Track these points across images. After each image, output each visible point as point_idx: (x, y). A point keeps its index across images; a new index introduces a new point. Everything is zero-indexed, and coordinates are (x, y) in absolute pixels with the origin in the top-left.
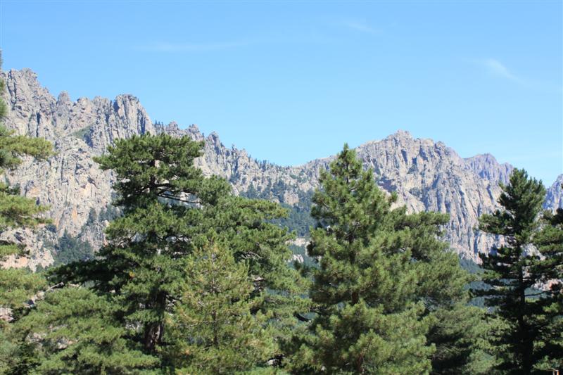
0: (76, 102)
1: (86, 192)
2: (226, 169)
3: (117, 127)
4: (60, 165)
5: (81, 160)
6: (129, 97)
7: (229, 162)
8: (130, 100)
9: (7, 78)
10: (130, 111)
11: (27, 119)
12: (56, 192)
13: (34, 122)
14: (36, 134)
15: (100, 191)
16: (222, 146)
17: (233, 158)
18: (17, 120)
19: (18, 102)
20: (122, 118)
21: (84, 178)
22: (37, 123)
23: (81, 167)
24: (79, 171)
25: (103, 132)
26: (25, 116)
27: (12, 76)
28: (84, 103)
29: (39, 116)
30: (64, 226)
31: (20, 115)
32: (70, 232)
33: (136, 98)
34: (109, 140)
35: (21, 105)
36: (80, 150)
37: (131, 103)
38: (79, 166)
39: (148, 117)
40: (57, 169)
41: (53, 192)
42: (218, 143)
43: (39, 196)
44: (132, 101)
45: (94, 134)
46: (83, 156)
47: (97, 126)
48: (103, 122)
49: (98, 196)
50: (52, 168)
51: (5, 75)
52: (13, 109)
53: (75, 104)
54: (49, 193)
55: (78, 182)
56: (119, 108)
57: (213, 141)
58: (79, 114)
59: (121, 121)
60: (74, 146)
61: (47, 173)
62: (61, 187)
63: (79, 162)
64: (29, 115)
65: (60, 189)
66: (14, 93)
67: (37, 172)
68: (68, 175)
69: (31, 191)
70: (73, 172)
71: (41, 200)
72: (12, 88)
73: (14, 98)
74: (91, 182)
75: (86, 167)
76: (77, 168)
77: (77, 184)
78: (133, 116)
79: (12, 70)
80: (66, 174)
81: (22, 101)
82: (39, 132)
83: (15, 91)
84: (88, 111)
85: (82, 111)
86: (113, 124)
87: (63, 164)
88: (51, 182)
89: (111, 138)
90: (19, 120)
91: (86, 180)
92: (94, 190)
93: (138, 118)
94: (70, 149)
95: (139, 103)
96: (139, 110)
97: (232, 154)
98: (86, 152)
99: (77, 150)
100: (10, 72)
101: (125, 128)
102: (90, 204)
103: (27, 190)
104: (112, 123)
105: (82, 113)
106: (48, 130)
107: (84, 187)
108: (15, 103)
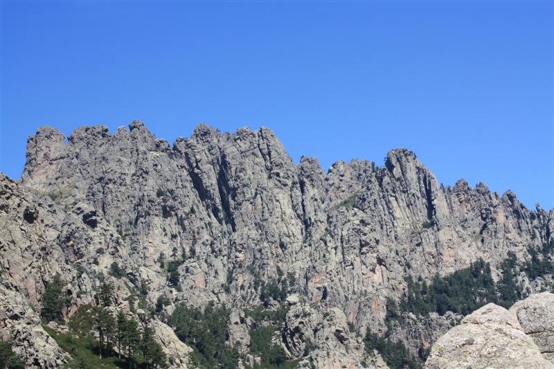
0: (332, 168)
1: (377, 277)
2: (533, 237)
3: (394, 192)
4: (339, 244)
5: (365, 234)
6: (404, 152)
7: (537, 228)
8: (406, 155)
9: (257, 139)
10: (408, 170)
11: (287, 188)
12: (340, 280)
13: (298, 192)
14: (301, 207)
15: (393, 275)
16: (523, 207)
17: (540, 223)
18: (276, 191)
19: (274, 167)
20: (398, 179)
21: (371, 258)
22: (300, 193)
23: (367, 244)
24: (364, 250)
25: (378, 201)
26: (285, 185)
27: (264, 135)
28: (342, 168)
29: (302, 184)
30: (364, 323)
31: (279, 184)
32: (374, 331)
33: (411, 152)
34: (386, 209)
35: (279, 171)
36: (362, 221)
37: (407, 159)
38: (363, 243)
39: (433, 175)
40: (336, 248)
41: (336, 280)
42: (516, 204)
43: (326, 284)
44: (409, 157)
45: (366, 203)
46: (367, 229)
47: (369, 193)
48: (375, 186)
49: (392, 282)
50: (329, 249)
51: (254, 136)
52: (270, 177)
53: (330, 171)
54: (332, 281)
55: (365, 264)
56: (393, 167)
57: (509, 202)
58: (337, 182)
59: (398, 183)
60: (352, 218)
61: (324, 256)
62: (345, 273)
63: (363, 238)
64: (289, 183)
65: (344, 276)
66: (268, 157)
67: (310, 256)
68: (352, 256)
69: (313, 279)
70: (357, 251)
71: (329, 290)
72: (265, 151)
73: (269, 164)
74: (380, 264)
75: (373, 244)
76: (362, 246)
77: (364, 267)
78: (412, 175)
79: (263, 128)
80: (348, 254)
81: (280, 165)
82: (305, 203)
83: (269, 154)
84: (347, 177)
85: (341, 178)
86: (389, 188)
87: (342, 242)
88: (332, 266)
89: (388, 207)
90: (279, 190)
91: (375, 261)
92: (386, 273)
93: (419, 178)
94: (349, 221)
95: (417, 159)
96: (418, 168)
97: (539, 217)
98: (369, 224)
99: (358, 222)
100: (261, 131)
101: (404, 192)
102: (385, 292)
103: (307, 279)
104: (387, 187)
105: (341, 180)
106: (316, 200)
107: (373, 271)
108: (271, 169)
